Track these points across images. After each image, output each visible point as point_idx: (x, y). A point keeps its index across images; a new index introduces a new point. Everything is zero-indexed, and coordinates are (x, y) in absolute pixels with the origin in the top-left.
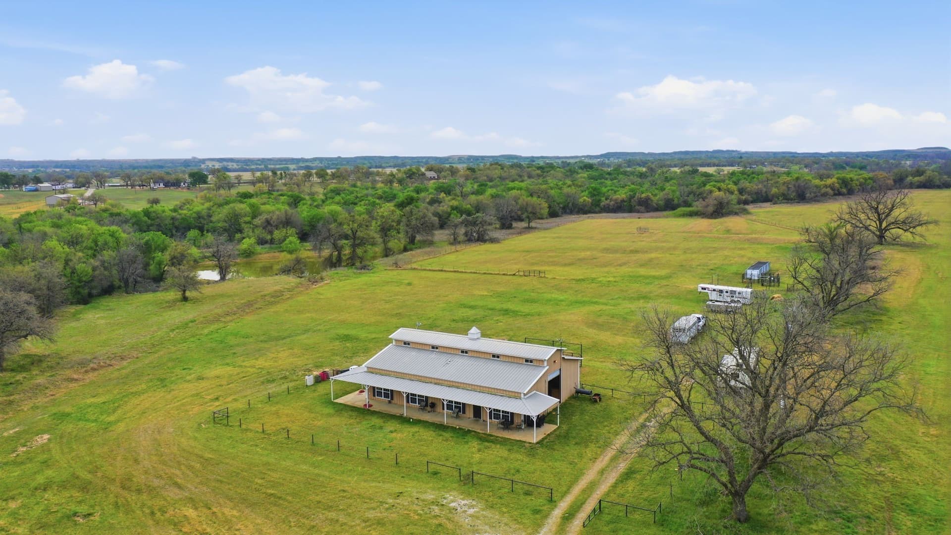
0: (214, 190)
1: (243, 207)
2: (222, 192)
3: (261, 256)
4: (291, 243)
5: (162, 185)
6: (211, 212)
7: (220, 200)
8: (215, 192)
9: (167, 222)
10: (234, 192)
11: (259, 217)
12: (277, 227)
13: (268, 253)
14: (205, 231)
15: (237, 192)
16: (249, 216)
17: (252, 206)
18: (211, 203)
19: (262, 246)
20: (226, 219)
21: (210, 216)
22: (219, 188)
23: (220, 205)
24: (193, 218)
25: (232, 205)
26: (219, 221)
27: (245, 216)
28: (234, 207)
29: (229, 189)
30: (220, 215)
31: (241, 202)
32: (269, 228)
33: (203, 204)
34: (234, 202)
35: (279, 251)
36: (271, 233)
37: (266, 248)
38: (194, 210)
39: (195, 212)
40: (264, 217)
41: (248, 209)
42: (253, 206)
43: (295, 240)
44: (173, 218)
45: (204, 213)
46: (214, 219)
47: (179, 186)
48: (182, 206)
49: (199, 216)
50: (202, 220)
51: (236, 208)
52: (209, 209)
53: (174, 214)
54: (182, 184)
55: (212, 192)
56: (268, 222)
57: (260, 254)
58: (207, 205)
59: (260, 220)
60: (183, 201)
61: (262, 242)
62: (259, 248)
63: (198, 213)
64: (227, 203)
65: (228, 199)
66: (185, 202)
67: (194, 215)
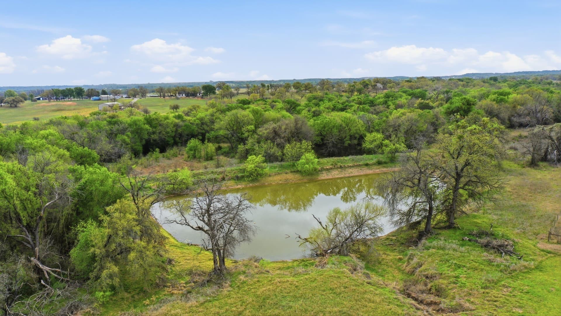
0: (219, 98)
1: (246, 114)
2: (225, 99)
3: (271, 179)
4: (308, 162)
5: (184, 95)
6: (214, 118)
7: (223, 107)
8: (221, 100)
9: (168, 130)
10: (234, 99)
11: (266, 126)
12: (289, 141)
13: (279, 174)
14: (206, 141)
15: (237, 100)
16: (251, 124)
17: (255, 113)
18: (215, 110)
19: (271, 164)
20: (228, 127)
21: (213, 122)
22: (223, 96)
23: (223, 112)
24: (197, 124)
25: (234, 111)
26: (220, 129)
27: (249, 124)
28: (237, 114)
29: (231, 98)
30: (222, 123)
31: (244, 109)
32: (278, 140)
33: (207, 110)
34: (236, 108)
35: (291, 172)
36: (281, 147)
37: (275, 168)
38: (198, 117)
39: (197, 119)
40: (271, 126)
41: (251, 116)
42: (257, 113)
43: (312, 158)
44: (176, 125)
45: (207, 119)
46: (216, 126)
47: (196, 96)
48: (189, 112)
49: (202, 123)
50: (205, 127)
51: (239, 115)
52: (212, 115)
53: (177, 121)
54: (198, 94)
55: (219, 100)
56: (276, 133)
57: (270, 176)
58: (211, 111)
59: (266, 129)
60: (190, 107)
61: (270, 158)
62: (268, 168)
63: (201, 119)
64: (229, 109)
65: (230, 105)
66: (192, 108)
67: (198, 122)
